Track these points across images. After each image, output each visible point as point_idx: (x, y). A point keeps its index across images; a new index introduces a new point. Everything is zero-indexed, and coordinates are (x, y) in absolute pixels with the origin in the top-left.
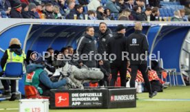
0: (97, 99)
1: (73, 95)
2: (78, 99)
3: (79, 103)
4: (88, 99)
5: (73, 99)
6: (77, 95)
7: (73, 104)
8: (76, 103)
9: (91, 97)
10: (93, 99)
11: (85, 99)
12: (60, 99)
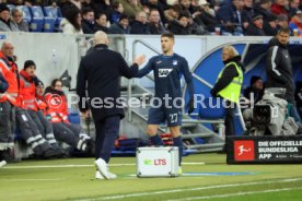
0: (296, 150)
1: (260, 144)
2: (268, 150)
3: (269, 156)
4: (283, 150)
5: (260, 150)
6: (266, 143)
7: (261, 156)
8: (265, 156)
9: (286, 147)
10: (289, 150)
11: (277, 150)
12: (242, 149)
